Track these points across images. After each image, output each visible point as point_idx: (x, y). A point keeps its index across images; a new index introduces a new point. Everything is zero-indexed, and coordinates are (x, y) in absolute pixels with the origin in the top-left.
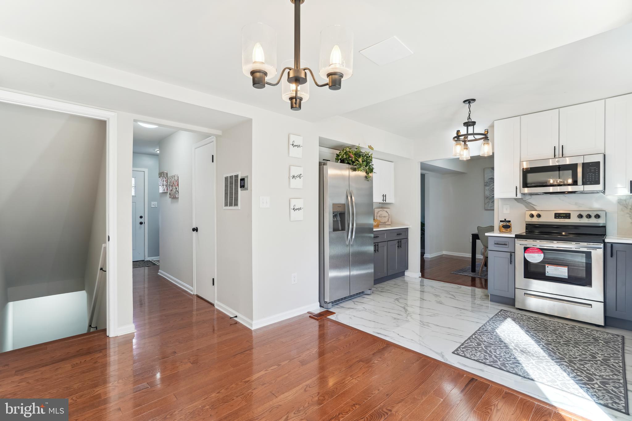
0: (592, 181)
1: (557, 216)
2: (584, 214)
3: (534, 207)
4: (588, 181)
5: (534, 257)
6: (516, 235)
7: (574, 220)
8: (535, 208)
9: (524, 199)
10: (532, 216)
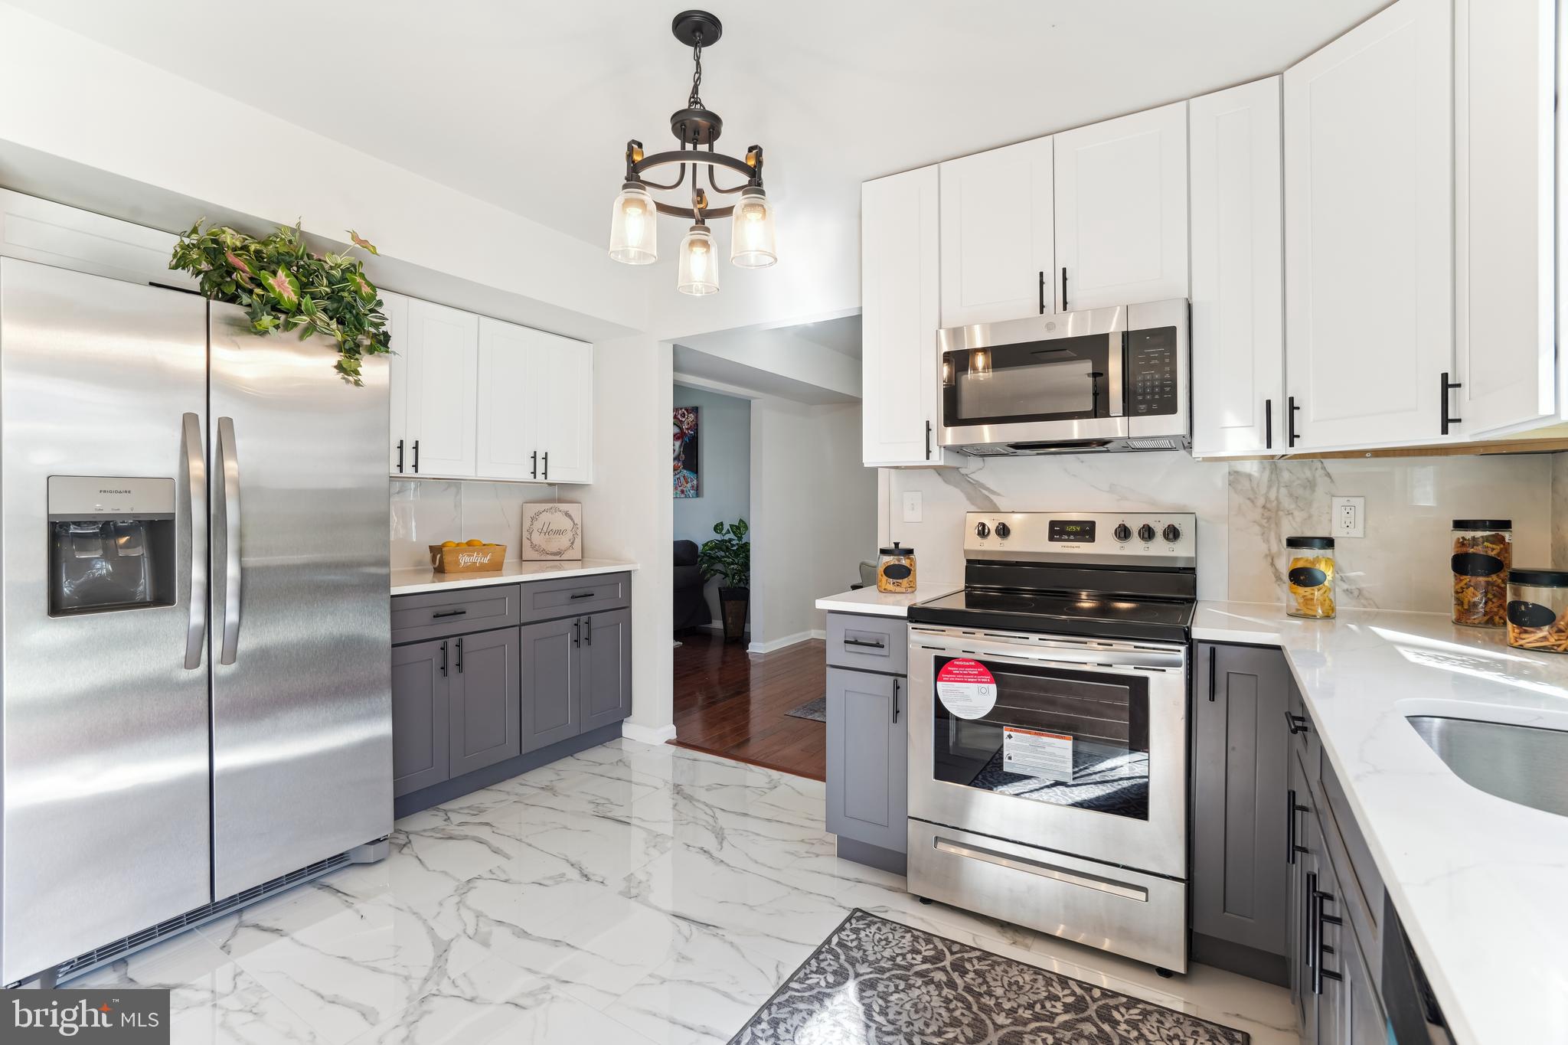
0: (1153, 401)
1: (1057, 533)
2: (1135, 525)
3: (992, 497)
4: (1141, 402)
5: (967, 699)
6: (911, 609)
7: (1105, 547)
8: (995, 505)
9: (963, 471)
10: (983, 532)
